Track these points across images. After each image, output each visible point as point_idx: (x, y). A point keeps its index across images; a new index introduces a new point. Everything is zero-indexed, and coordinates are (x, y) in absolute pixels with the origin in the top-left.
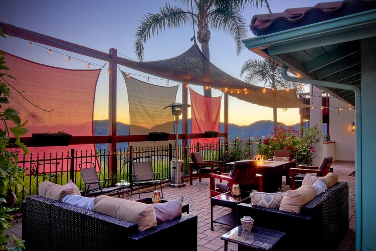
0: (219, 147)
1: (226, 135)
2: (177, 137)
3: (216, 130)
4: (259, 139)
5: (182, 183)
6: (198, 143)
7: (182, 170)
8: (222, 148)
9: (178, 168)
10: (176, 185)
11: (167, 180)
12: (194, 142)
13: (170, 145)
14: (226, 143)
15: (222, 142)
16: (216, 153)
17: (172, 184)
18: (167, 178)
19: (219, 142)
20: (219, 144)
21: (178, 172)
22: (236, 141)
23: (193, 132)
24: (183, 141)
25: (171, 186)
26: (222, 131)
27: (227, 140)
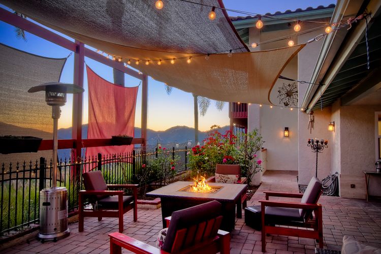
0: (134, 159)
1: (143, 141)
2: (56, 144)
3: (128, 134)
4: (184, 147)
5: (62, 231)
6: (100, 155)
7: (63, 207)
8: (138, 159)
9: (55, 204)
10: (50, 236)
11: (33, 226)
12: (92, 153)
13: (42, 160)
14: (144, 152)
15: (138, 151)
16: (128, 168)
17: (41, 236)
18: (34, 222)
19: (134, 151)
20: (134, 154)
21: (54, 211)
22: (157, 149)
23: (91, 137)
24: (73, 151)
25: (39, 239)
26: (138, 136)
27: (145, 149)
